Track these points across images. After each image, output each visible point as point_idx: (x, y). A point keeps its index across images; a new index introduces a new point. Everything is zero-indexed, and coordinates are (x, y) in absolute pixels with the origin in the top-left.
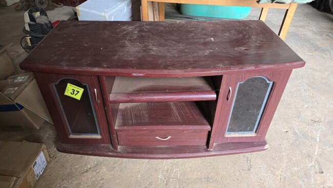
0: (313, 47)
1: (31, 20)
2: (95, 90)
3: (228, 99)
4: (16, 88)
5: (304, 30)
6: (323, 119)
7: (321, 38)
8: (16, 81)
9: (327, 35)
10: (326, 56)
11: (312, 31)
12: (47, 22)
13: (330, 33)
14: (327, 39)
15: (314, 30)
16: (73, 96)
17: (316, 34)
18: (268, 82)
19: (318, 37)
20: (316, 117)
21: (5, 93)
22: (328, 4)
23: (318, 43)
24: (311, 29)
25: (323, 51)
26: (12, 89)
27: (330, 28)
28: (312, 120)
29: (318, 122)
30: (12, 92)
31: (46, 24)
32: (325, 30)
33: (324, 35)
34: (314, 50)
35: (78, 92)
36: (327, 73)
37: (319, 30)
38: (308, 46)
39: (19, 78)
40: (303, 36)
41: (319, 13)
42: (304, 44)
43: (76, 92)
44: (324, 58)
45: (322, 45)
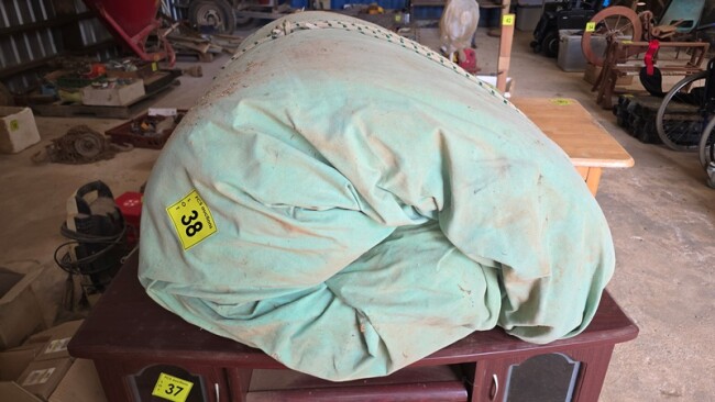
0: (641, 223)
1: (80, 211)
2: (217, 386)
3: (491, 397)
4: (51, 371)
5: (617, 184)
6: (683, 389)
7: (654, 201)
8: (48, 351)
9: (663, 195)
10: (667, 242)
11: (634, 186)
12: (112, 211)
13: (668, 189)
14: (665, 204)
15: (637, 183)
16: (170, 397)
17: (641, 192)
18: (570, 361)
19: (647, 200)
20: (669, 385)
21: (27, 383)
22: (655, 128)
23: (648, 213)
24: (631, 182)
25: (661, 230)
26: (41, 372)
27: (665, 179)
28: (663, 393)
29: (676, 395)
30: (43, 381)
31: (110, 215)
32: (658, 184)
33: (658, 195)
34: (642, 228)
35: (182, 389)
36: (676, 281)
37: (645, 183)
38: (630, 220)
39: (54, 342)
40: (616, 198)
41: (641, 145)
42: (622, 215)
43: (175, 390)
44: (664, 245)
45: (657, 218)
